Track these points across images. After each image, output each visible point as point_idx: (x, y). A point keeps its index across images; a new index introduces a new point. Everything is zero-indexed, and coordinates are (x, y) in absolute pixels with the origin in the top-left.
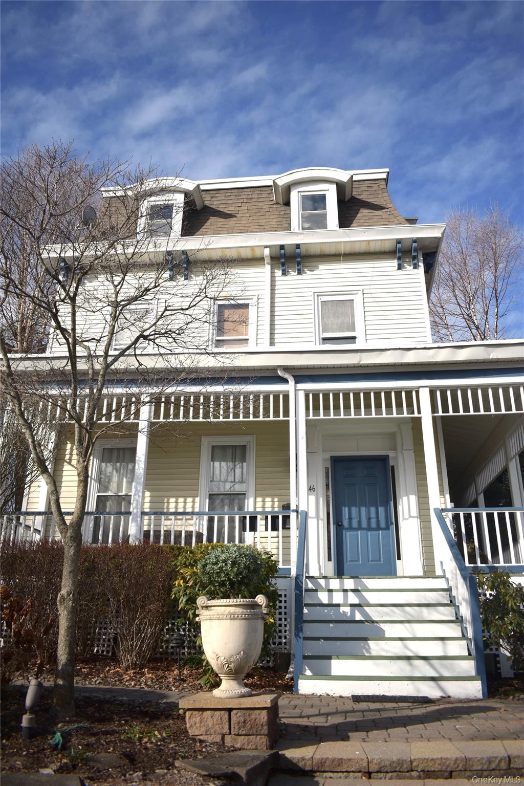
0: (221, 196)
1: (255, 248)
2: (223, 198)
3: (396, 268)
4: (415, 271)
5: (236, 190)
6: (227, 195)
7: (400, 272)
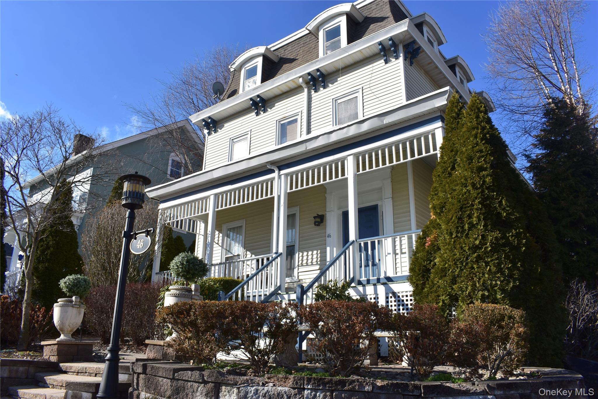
0: (289, 48)
1: (294, 80)
2: (291, 48)
3: (384, 63)
4: (397, 61)
5: (298, 40)
6: (293, 45)
7: (388, 65)
